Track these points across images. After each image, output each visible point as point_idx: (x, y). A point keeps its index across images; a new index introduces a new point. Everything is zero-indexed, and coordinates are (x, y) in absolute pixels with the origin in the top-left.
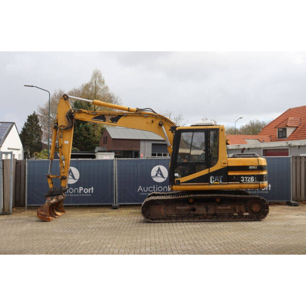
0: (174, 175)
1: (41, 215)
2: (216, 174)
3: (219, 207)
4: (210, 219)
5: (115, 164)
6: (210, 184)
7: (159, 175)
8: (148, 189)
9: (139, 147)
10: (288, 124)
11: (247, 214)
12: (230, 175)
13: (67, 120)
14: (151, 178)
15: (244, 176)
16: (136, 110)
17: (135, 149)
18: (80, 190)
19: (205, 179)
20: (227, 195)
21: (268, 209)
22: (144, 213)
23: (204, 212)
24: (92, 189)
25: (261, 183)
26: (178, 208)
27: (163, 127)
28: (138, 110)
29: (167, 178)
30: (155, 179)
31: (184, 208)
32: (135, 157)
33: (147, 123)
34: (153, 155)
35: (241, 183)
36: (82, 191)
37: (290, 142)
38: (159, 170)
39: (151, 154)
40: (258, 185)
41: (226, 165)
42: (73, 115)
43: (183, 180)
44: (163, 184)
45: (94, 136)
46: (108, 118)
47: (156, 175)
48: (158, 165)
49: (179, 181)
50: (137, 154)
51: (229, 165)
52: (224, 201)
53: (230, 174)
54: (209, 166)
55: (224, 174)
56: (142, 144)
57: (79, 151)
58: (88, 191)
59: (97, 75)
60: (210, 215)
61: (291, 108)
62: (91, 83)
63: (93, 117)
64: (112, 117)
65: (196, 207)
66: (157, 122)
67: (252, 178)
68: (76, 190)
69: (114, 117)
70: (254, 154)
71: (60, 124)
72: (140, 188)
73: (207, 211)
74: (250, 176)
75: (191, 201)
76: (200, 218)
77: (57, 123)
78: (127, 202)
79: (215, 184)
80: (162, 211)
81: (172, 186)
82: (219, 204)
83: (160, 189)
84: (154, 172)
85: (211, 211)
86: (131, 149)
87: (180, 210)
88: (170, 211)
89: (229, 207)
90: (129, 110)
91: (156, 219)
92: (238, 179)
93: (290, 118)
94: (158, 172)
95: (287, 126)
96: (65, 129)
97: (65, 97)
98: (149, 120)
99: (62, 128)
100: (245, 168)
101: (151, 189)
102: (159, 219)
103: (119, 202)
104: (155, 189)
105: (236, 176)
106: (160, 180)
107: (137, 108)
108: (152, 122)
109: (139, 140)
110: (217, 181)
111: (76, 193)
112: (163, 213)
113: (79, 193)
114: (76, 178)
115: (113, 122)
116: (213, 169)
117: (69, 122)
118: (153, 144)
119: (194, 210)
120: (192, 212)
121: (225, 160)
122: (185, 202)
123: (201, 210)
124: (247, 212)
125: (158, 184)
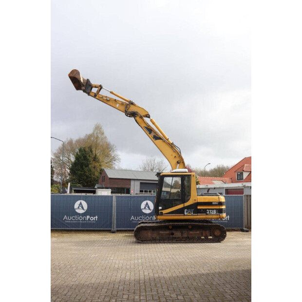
0: (158, 208)
2: (188, 207)
3: (191, 232)
4: (185, 240)
5: (114, 199)
6: (184, 215)
8: (138, 218)
9: (130, 185)
10: (244, 169)
11: (211, 237)
12: (199, 209)
14: (141, 210)
15: (209, 209)
17: (127, 186)
18: (88, 218)
19: (181, 211)
20: (196, 224)
21: (226, 233)
22: (136, 236)
23: (180, 236)
24: (97, 217)
25: (221, 214)
26: (161, 232)
29: (153, 210)
30: (144, 211)
31: (165, 232)
32: (127, 193)
34: (141, 191)
35: (207, 214)
36: (89, 219)
37: (244, 184)
38: (147, 204)
39: (139, 191)
40: (218, 216)
41: (196, 201)
43: (164, 212)
44: (150, 215)
45: (94, 175)
47: (145, 208)
48: (146, 200)
49: (162, 213)
50: (128, 191)
51: (198, 201)
52: (194, 228)
53: (199, 208)
54: (184, 202)
55: (194, 208)
56: (132, 183)
57: (82, 187)
58: (94, 218)
59: (98, 128)
60: (184, 238)
61: (246, 157)
62: (93, 133)
65: (174, 232)
67: (215, 211)
68: (85, 218)
70: (216, 194)
72: (132, 218)
73: (182, 235)
74: (213, 209)
75: (171, 227)
76: (177, 240)
78: (123, 228)
79: (188, 215)
80: (149, 234)
81: (157, 216)
82: (191, 230)
83: (147, 218)
84: (143, 206)
85: (185, 235)
86: (123, 187)
87: (162, 234)
88: (155, 235)
89: (198, 232)
91: (145, 241)
92: (205, 211)
93: (246, 165)
94: (146, 205)
95: (243, 171)
100: (210, 204)
101: (140, 218)
102: (147, 241)
103: (117, 227)
104: (144, 218)
105: (203, 209)
106: (147, 211)
109: (130, 180)
110: (189, 213)
111: (84, 220)
112: (150, 236)
113: (86, 221)
114: (84, 209)
116: (187, 204)
118: (141, 183)
119: (173, 234)
120: (171, 236)
121: (195, 197)
122: (166, 228)
123: (178, 234)
124: (211, 236)
125: (146, 214)
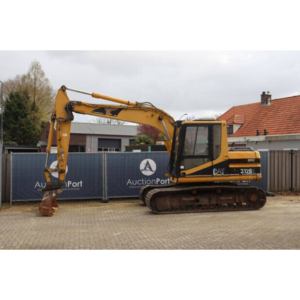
0: (180, 167)
1: (43, 209)
2: (218, 166)
3: (222, 198)
4: (212, 209)
6: (213, 176)
7: (147, 168)
8: (137, 182)
9: (85, 141)
10: (234, 121)
11: (245, 204)
12: (231, 168)
13: (66, 112)
14: (140, 171)
15: (244, 168)
16: (135, 103)
17: (81, 144)
18: (69, 184)
19: (208, 171)
21: (265, 199)
23: (208, 203)
24: (81, 182)
25: (258, 174)
26: (184, 199)
27: (163, 121)
28: (137, 104)
29: (156, 172)
31: (189, 199)
33: (147, 117)
34: (100, 150)
35: (241, 174)
36: (71, 186)
38: (147, 163)
39: (97, 149)
40: (255, 177)
41: (227, 158)
42: (73, 107)
43: (188, 172)
44: (151, 177)
46: (108, 111)
47: (145, 169)
48: (147, 158)
49: (185, 173)
51: (231, 158)
52: (224, 192)
53: (231, 166)
54: (212, 159)
55: (225, 166)
56: (88, 139)
58: (77, 184)
59: (36, 66)
60: (213, 205)
63: (93, 109)
64: (112, 110)
65: (199, 198)
66: (157, 116)
67: (250, 170)
69: (114, 110)
70: (250, 148)
71: (58, 117)
72: (129, 181)
73: (210, 202)
74: (249, 168)
75: (195, 192)
76: (203, 209)
77: (55, 115)
78: (116, 196)
79: (218, 177)
80: (168, 202)
81: (178, 178)
82: (220, 195)
83: (149, 182)
84: (142, 166)
85: (214, 202)
86: (76, 144)
87: (184, 202)
88: (175, 203)
89: (231, 198)
90: (128, 103)
91: (162, 211)
92: (238, 171)
93: (236, 115)
95: (234, 123)
96: (64, 122)
97: (64, 88)
98: (149, 114)
99: (60, 120)
100: (245, 161)
101: (139, 182)
102: (165, 211)
103: (108, 195)
104: (144, 182)
105: (236, 168)
107: (136, 102)
108: (152, 115)
109: (85, 135)
110: (219, 173)
112: (169, 205)
115: (113, 115)
116: (216, 162)
117: (68, 114)
118: (99, 139)
119: (197, 201)
120: (196, 203)
121: (226, 154)
122: (189, 193)
123: (204, 201)
124: (245, 202)
125: (147, 177)
